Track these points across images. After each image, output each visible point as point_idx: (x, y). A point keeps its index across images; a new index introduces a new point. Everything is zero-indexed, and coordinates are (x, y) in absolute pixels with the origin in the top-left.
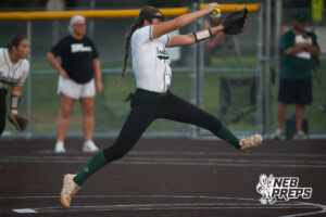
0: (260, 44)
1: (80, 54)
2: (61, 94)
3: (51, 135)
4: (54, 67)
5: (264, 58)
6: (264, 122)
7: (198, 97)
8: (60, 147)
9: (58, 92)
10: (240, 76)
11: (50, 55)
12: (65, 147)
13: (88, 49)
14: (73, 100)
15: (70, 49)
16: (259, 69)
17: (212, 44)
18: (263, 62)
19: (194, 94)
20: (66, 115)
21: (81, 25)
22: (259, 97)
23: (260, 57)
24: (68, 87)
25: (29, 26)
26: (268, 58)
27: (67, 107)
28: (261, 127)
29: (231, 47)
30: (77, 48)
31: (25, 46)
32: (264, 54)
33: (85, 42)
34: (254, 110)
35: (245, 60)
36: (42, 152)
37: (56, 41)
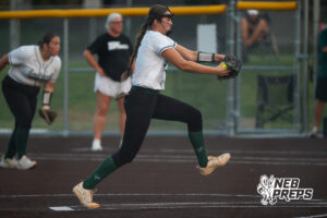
0: (298, 42)
1: (117, 51)
2: (98, 92)
3: (88, 132)
4: (91, 65)
5: (302, 56)
6: (302, 120)
7: (235, 95)
8: (97, 145)
9: (95, 90)
10: (276, 74)
11: (86, 53)
12: (102, 144)
13: (125, 47)
14: (110, 98)
15: (107, 46)
16: (297, 67)
17: (249, 42)
18: (301, 60)
19: (231, 92)
20: (103, 113)
21: (118, 23)
22: (297, 95)
23: (298, 54)
24: (105, 85)
25: (66, 24)
26: (305, 55)
27: (104, 106)
28: (298, 125)
29: (269, 45)
30: (113, 46)
31: (56, 43)
32: (302, 52)
33: (122, 39)
34: (292, 108)
35: (283, 58)
36: (79, 150)
37: (93, 38)
